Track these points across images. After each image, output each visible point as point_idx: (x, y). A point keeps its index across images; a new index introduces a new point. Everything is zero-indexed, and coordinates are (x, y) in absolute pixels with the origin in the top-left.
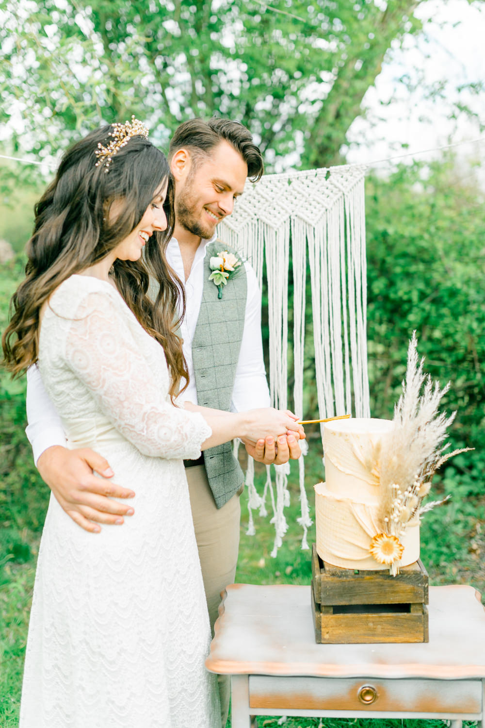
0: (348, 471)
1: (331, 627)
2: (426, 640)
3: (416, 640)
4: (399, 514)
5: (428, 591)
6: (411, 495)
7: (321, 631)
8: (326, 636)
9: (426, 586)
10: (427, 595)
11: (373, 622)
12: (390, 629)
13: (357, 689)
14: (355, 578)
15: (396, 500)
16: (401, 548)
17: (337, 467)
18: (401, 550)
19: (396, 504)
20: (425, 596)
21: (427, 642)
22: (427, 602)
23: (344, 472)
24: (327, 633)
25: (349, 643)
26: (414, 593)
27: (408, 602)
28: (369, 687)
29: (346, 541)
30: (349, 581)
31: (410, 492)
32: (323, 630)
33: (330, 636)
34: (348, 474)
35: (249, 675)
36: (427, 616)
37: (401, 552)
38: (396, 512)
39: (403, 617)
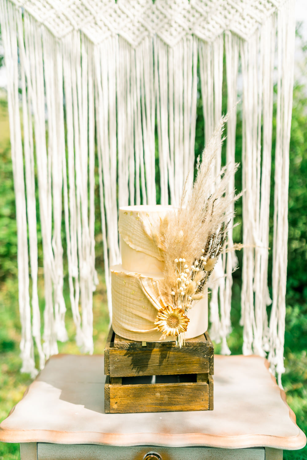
0: (139, 249)
1: (120, 398)
2: (211, 407)
3: (201, 408)
4: (185, 288)
5: (213, 362)
6: (198, 269)
7: (110, 402)
8: (115, 406)
9: (211, 357)
10: (213, 366)
11: (160, 392)
12: (178, 398)
13: (143, 456)
14: (143, 350)
15: (183, 274)
16: (186, 320)
17: (128, 245)
18: (186, 322)
19: (182, 277)
20: (210, 366)
21: (212, 410)
22: (212, 373)
23: (135, 250)
24: (116, 403)
25: (137, 413)
26: (200, 363)
27: (194, 373)
28: (154, 454)
29: (136, 315)
30: (137, 354)
31: (197, 266)
32: (111, 400)
33: (118, 406)
34: (138, 251)
35: (38, 443)
36: (212, 386)
37: (186, 324)
38: (183, 285)
39: (189, 387)
